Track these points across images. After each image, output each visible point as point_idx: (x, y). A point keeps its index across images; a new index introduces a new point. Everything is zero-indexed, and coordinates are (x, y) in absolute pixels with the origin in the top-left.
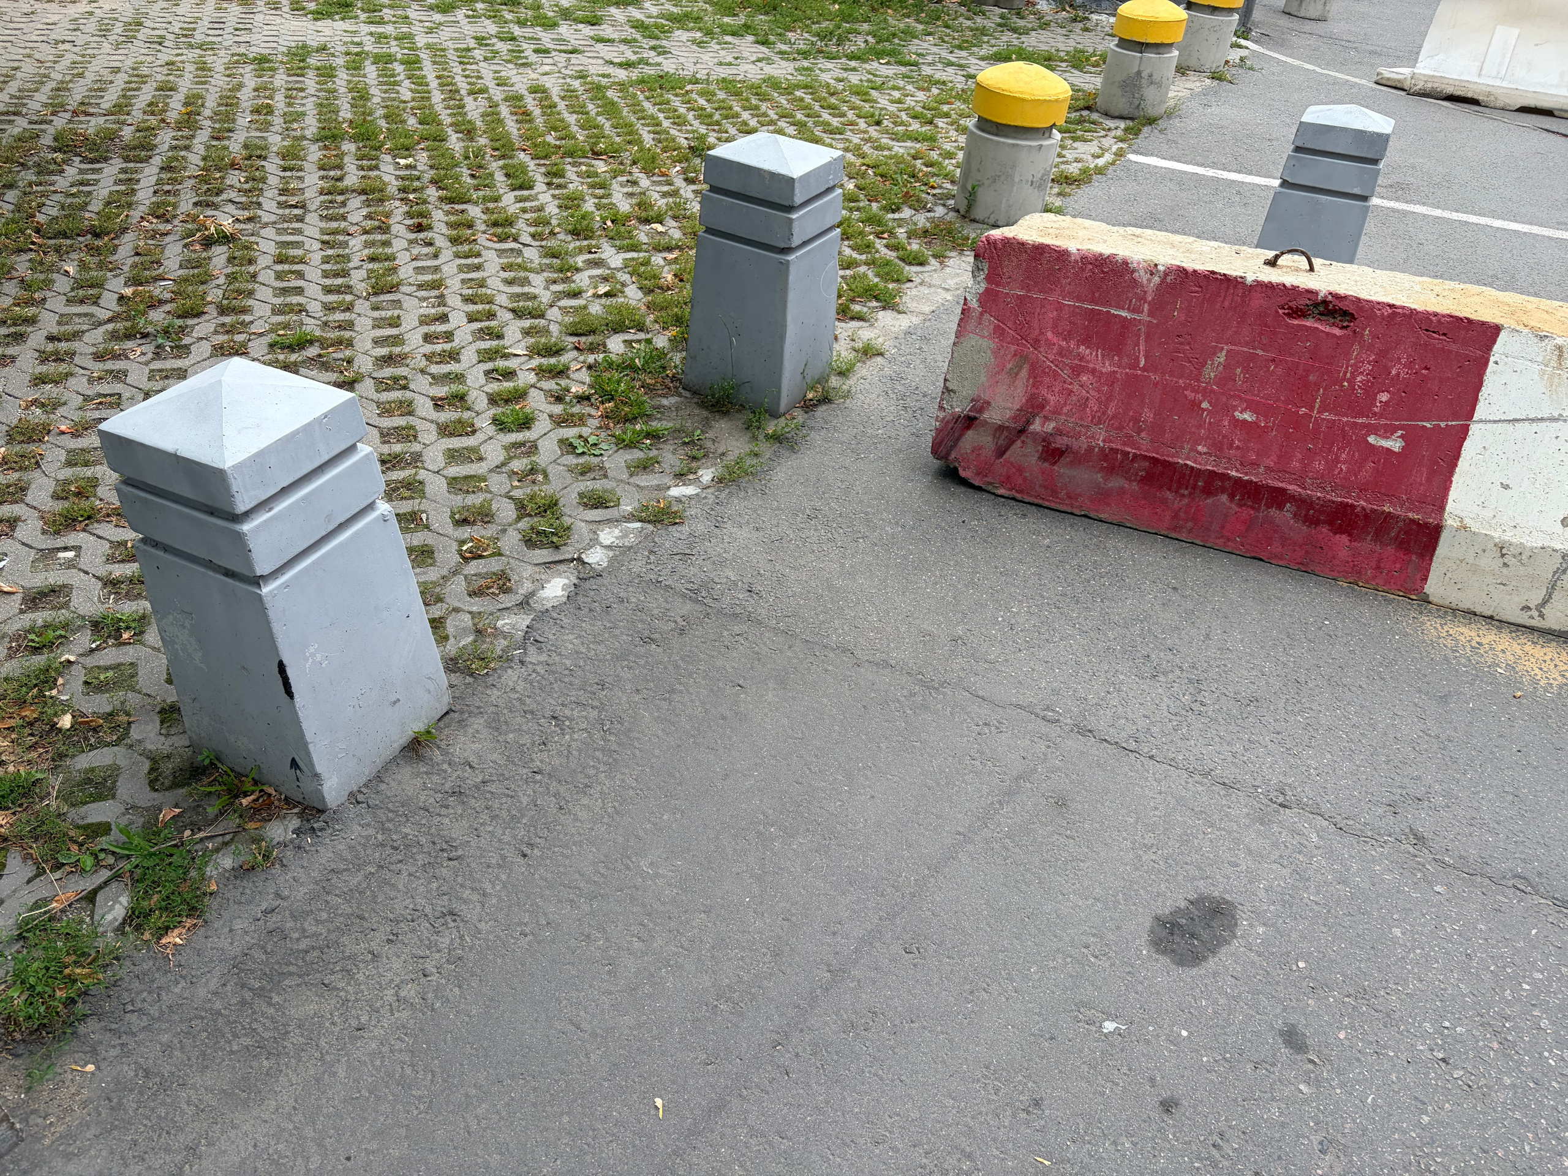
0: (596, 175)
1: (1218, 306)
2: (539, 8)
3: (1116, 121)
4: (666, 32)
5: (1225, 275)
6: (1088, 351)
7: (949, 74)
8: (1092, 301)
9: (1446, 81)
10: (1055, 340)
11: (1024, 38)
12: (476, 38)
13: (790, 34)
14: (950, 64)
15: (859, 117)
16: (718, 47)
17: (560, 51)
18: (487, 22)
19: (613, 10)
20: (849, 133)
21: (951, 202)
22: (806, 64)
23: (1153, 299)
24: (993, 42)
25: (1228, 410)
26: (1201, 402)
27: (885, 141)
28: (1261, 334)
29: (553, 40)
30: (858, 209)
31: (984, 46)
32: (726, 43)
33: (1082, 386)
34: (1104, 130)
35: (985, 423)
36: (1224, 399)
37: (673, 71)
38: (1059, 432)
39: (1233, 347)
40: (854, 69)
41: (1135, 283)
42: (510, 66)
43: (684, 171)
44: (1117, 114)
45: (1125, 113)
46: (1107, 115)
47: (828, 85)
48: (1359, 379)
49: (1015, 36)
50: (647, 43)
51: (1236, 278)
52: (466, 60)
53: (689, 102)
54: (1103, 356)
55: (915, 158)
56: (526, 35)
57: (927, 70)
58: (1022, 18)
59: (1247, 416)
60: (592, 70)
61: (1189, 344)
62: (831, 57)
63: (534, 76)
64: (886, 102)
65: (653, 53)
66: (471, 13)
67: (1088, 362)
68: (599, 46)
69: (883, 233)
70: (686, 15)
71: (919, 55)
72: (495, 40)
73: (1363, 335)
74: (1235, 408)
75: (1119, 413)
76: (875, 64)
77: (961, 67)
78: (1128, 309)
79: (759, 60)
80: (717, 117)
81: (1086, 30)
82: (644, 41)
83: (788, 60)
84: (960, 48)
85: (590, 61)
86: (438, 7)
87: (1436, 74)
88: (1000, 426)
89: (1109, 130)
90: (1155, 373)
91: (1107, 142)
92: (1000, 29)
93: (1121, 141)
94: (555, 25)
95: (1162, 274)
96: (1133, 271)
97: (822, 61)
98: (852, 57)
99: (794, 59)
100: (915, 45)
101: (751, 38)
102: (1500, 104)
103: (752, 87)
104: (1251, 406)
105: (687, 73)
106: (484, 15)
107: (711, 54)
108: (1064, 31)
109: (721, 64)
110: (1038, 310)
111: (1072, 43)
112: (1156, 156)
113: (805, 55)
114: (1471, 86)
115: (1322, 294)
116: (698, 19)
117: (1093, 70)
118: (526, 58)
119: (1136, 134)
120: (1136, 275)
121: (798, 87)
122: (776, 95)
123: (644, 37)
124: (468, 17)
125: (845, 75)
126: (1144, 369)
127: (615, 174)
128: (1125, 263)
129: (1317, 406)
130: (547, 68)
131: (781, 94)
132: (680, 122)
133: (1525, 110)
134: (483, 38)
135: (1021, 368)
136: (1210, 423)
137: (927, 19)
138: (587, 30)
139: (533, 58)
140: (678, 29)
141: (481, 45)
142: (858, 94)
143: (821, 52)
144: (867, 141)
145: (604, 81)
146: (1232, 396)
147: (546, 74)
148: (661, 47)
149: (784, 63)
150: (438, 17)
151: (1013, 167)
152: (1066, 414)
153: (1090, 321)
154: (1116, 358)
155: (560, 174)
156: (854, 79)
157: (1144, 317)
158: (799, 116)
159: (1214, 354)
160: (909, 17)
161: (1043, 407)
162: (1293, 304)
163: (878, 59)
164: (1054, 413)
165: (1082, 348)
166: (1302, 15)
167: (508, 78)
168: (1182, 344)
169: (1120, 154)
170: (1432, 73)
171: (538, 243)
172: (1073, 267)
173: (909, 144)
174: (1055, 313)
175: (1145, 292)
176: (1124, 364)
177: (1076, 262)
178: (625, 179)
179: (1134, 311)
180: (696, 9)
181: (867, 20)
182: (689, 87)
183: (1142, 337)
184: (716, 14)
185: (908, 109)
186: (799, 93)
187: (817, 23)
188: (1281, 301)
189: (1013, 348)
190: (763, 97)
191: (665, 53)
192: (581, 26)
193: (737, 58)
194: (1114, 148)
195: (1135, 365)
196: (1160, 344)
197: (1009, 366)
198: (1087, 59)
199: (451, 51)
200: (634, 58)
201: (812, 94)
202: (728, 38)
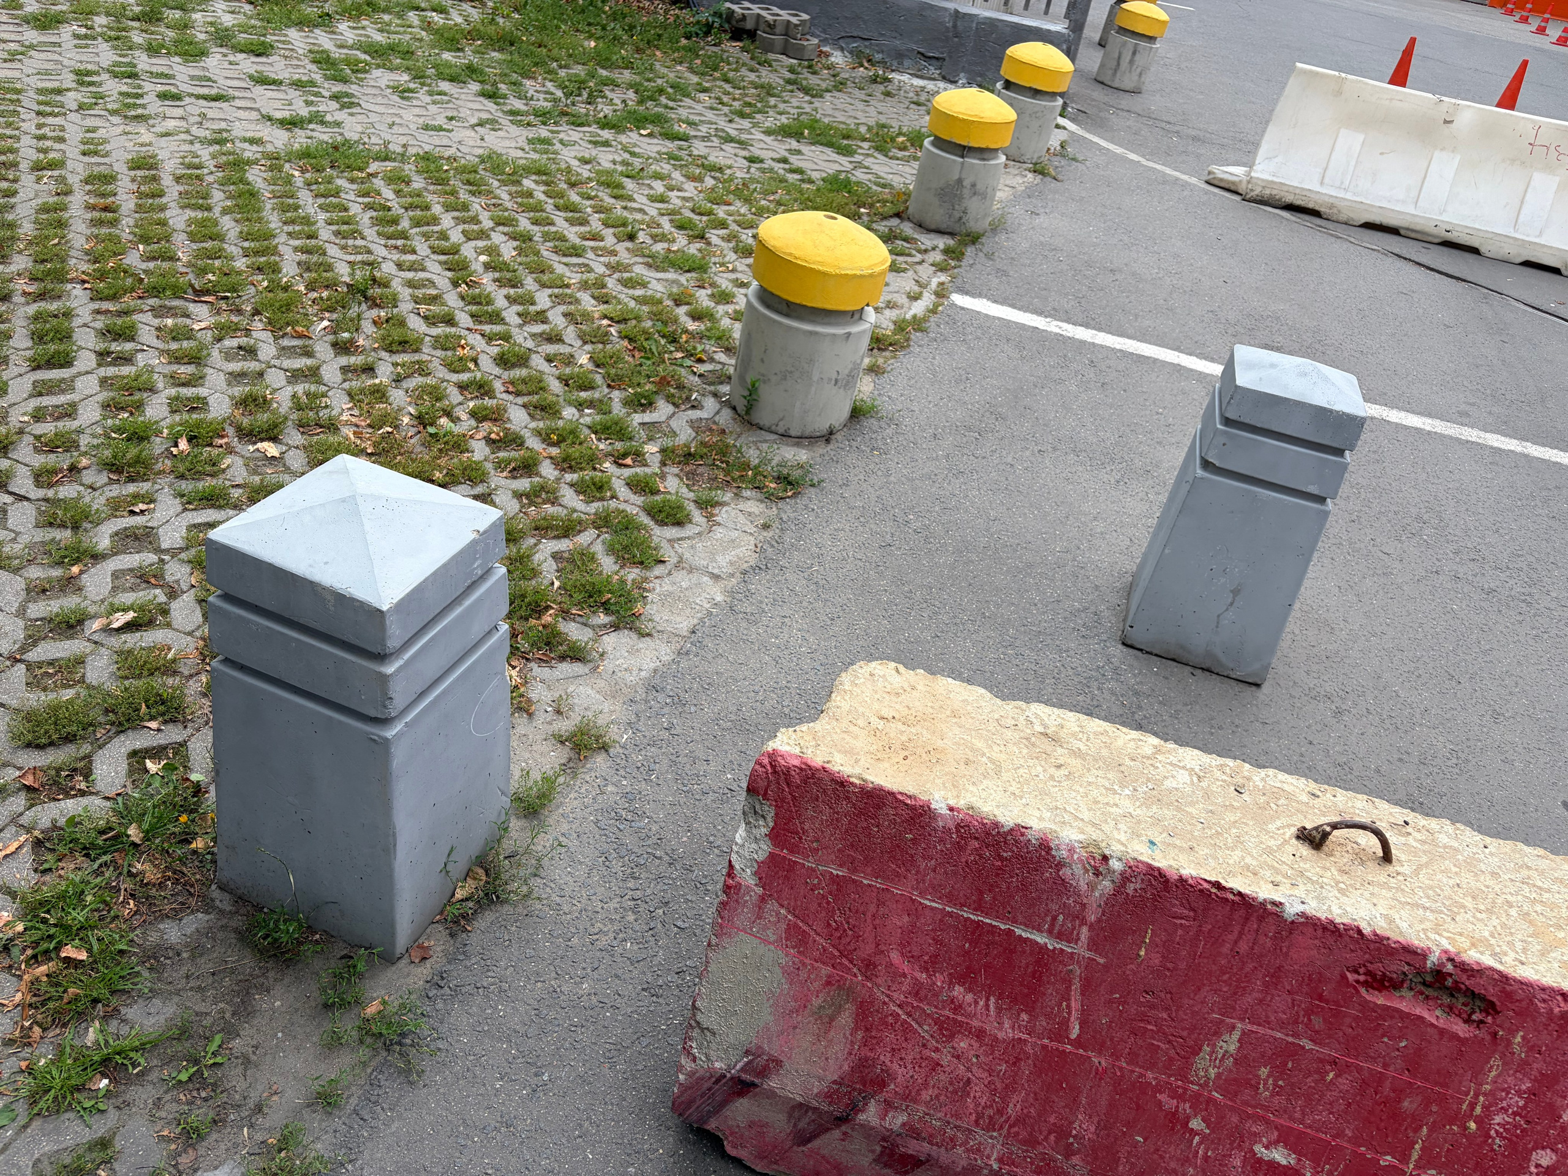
0: (189, 334)
1: (1226, 949)
2: (186, 26)
3: (932, 235)
4: (359, 70)
5: (1240, 894)
6: (969, 997)
7: (724, 156)
8: (979, 908)
9: (1286, 189)
10: (906, 967)
11: (817, 103)
12: (78, 73)
13: (528, 83)
14: (729, 139)
15: (606, 225)
16: (428, 99)
17: (198, 97)
18: (104, 46)
19: (293, 34)
20: (590, 255)
21: (725, 389)
22: (544, 132)
23: (1099, 921)
24: (782, 106)
25: (1241, 1139)
26: (1188, 1119)
27: (639, 270)
28: (1309, 1013)
29: (192, 78)
30: (591, 404)
31: (771, 113)
32: (440, 93)
33: (958, 1057)
34: (919, 251)
35: (771, 1094)
36: (1235, 1119)
37: (356, 137)
38: (911, 1130)
39: (1255, 1028)
40: (606, 144)
41: (1062, 886)
42: (115, 119)
43: (334, 330)
44: (933, 227)
45: (943, 227)
46: (921, 226)
47: (569, 170)
48: (1498, 1119)
49: (807, 98)
50: (330, 87)
51: (1263, 904)
52: (48, 109)
53: (366, 195)
54: (999, 1010)
55: (678, 303)
56: (154, 69)
57: (699, 148)
58: (815, 73)
59: (1280, 1156)
60: (239, 130)
61: (1167, 1009)
62: (578, 122)
63: (146, 136)
64: (644, 200)
65: (334, 105)
66: (83, 31)
67: (969, 1016)
68: (259, 90)
69: (625, 455)
70: (392, 48)
71: (691, 124)
72: (105, 76)
73: (1509, 1043)
74: (1255, 1137)
75: (1028, 1116)
76: (634, 135)
77: (744, 145)
78: (1050, 932)
79: (481, 124)
80: (405, 224)
81: (888, 94)
82: (326, 85)
83: (519, 124)
84: (742, 115)
85: (242, 114)
86: (36, 19)
87: (1275, 179)
88: (801, 1105)
89: (926, 251)
90: (1100, 1051)
91: (925, 271)
92: (790, 87)
93: (941, 270)
94: (203, 53)
95: (1117, 877)
96: (1060, 865)
97: (565, 127)
98: (605, 124)
99: (528, 124)
100: (686, 110)
101: (475, 87)
102: (1343, 217)
103: (462, 170)
104: (1287, 1138)
105: (375, 142)
106: (102, 35)
107: (417, 111)
108: (861, 95)
109: (426, 128)
110: (872, 908)
111: (872, 111)
112: (986, 297)
113: (544, 116)
114: (1312, 196)
115: (1433, 959)
116: (408, 54)
117: (900, 154)
118: (144, 106)
119: (959, 260)
120: (1065, 872)
121: (528, 171)
122: (496, 184)
123: (326, 78)
124: (77, 36)
125: (594, 152)
126: (1078, 1043)
127: (222, 331)
128: (1045, 846)
129: (1415, 1156)
130: (171, 124)
131: (504, 183)
132: (347, 230)
133: (1369, 226)
134: (88, 73)
135: (839, 1009)
136: (1206, 1158)
137: (702, 69)
138: (248, 64)
139: (154, 106)
140: (378, 67)
141: (82, 83)
142: (608, 186)
143: (564, 114)
144: (614, 268)
145: (250, 152)
146: (1249, 1117)
147: (167, 134)
148: (347, 95)
149: (514, 130)
150: (32, 35)
151: (811, 361)
152: (927, 1103)
153: (974, 943)
154: (1024, 1016)
155: (127, 334)
156: (606, 159)
157: (1080, 949)
158: (524, 223)
159: (1217, 1034)
160: (681, 63)
161: (883, 1084)
162: (1377, 968)
163: (638, 128)
164: (905, 1098)
165: (958, 991)
166: (1116, 85)
167: (105, 141)
168: (1152, 1007)
169: (941, 293)
170: (1270, 178)
171: (41, 493)
172: (942, 841)
173: (671, 275)
174: (906, 919)
175: (1084, 906)
176: (1039, 1029)
177: (947, 831)
178: (234, 343)
179: (1060, 936)
180: (408, 37)
181: (629, 66)
182: (374, 167)
183: (1076, 986)
184: (433, 47)
185: (672, 213)
186: (528, 183)
187: (566, 67)
188: (1354, 959)
189: (826, 970)
190: (477, 187)
191: (352, 105)
192: (241, 56)
193: (451, 119)
194: (935, 282)
195: (1060, 1033)
196: (1111, 1001)
197: (816, 1002)
198: (893, 140)
199: (31, 94)
200: (304, 112)
201: (547, 184)
202: (445, 86)
